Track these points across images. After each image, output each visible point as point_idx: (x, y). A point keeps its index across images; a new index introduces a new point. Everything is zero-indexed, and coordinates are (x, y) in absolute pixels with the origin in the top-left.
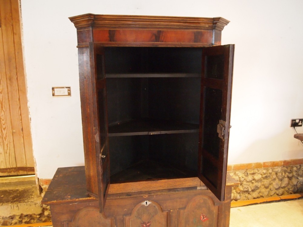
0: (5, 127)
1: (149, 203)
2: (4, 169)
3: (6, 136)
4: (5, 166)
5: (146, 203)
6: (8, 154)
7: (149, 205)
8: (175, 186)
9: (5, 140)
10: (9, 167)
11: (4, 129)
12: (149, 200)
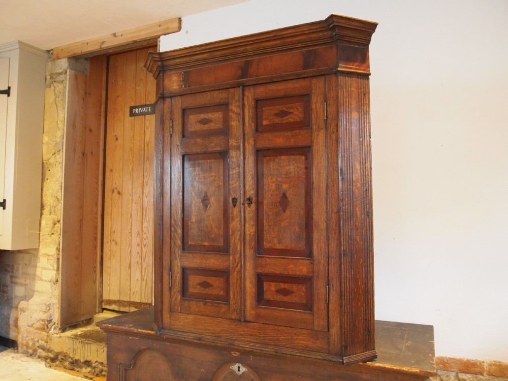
0: (146, 244)
1: (243, 369)
2: (138, 303)
3: (145, 256)
4: (140, 298)
5: (237, 369)
6: (145, 282)
7: (244, 373)
8: (278, 340)
9: (144, 261)
10: (144, 302)
11: (145, 246)
12: (245, 365)
